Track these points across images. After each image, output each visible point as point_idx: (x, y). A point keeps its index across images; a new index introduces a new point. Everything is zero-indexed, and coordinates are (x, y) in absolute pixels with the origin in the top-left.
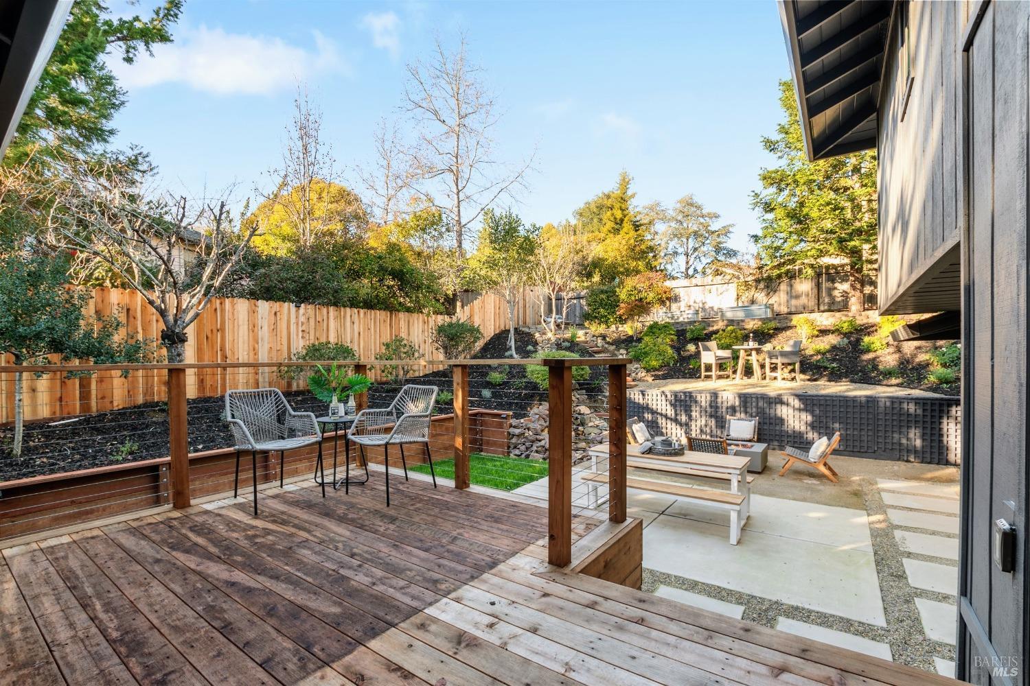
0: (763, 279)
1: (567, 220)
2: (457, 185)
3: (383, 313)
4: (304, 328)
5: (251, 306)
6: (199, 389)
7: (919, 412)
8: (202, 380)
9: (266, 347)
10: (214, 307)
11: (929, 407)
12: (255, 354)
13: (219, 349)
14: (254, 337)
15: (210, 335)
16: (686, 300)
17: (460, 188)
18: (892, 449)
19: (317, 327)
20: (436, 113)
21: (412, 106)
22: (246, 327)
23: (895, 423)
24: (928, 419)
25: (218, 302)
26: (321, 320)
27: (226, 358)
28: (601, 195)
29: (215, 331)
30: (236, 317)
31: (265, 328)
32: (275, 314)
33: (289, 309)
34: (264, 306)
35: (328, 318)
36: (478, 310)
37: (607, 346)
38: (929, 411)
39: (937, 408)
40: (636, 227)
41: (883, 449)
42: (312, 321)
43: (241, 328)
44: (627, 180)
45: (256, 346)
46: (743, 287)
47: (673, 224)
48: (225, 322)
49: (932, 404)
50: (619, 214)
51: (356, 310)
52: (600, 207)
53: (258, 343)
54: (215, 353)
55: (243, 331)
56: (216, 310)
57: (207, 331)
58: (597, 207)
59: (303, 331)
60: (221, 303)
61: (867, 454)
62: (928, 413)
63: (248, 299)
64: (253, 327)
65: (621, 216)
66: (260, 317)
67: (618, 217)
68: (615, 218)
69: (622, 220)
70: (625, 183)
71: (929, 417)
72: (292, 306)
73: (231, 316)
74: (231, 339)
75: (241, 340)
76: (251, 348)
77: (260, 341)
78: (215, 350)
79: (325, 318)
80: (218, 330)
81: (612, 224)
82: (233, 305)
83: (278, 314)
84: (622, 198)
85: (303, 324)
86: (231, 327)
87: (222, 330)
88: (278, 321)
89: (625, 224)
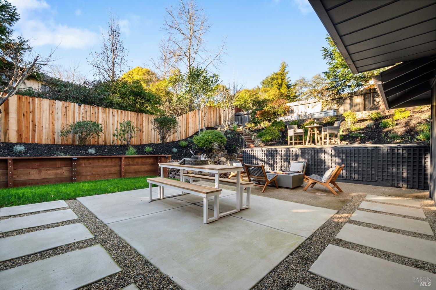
0: (335, 99)
1: (258, 86)
2: (189, 62)
3: (133, 113)
4: (83, 115)
5: (51, 103)
6: (18, 138)
7: (406, 155)
8: (21, 134)
9: (60, 122)
10: (28, 101)
11: (411, 152)
12: (53, 125)
13: (31, 121)
14: (52, 117)
15: (25, 114)
16: (297, 112)
17: (191, 64)
18: (387, 179)
19: (92, 116)
20: (180, 30)
21: (169, 27)
22: (48, 112)
23: (389, 163)
24: (411, 160)
25: (31, 99)
26: (94, 113)
27: (35, 125)
28: (273, 74)
29: (29, 112)
30: (42, 107)
31: (60, 113)
32: (66, 107)
33: (74, 106)
34: (59, 104)
35: (98, 112)
36: (191, 116)
37: (250, 132)
38: (412, 154)
39: (417, 152)
40: (288, 87)
41: (381, 179)
42: (88, 113)
43: (45, 112)
44: (284, 66)
45: (54, 121)
46: (325, 104)
47: (311, 88)
48: (35, 109)
49: (414, 150)
50: (280, 81)
51: (116, 110)
52: (272, 79)
53: (55, 120)
54: (29, 123)
55: (46, 114)
56: (29, 103)
57: (24, 111)
58: (271, 79)
59: (83, 117)
60: (33, 100)
61: (371, 183)
62: (411, 156)
63: (50, 100)
64: (52, 113)
65: (281, 82)
66: (56, 108)
67: (280, 83)
68: (278, 83)
69: (282, 84)
70: (284, 67)
71: (412, 158)
72: (76, 105)
73: (39, 106)
74: (39, 117)
75: (44, 118)
76: (51, 122)
77: (56, 119)
78: (29, 121)
79: (97, 112)
80: (31, 112)
81: (277, 86)
82: (40, 101)
83: (68, 108)
84: (282, 74)
85: (82, 113)
86: (39, 111)
87: (33, 112)
88: (68, 111)
89: (283, 86)
